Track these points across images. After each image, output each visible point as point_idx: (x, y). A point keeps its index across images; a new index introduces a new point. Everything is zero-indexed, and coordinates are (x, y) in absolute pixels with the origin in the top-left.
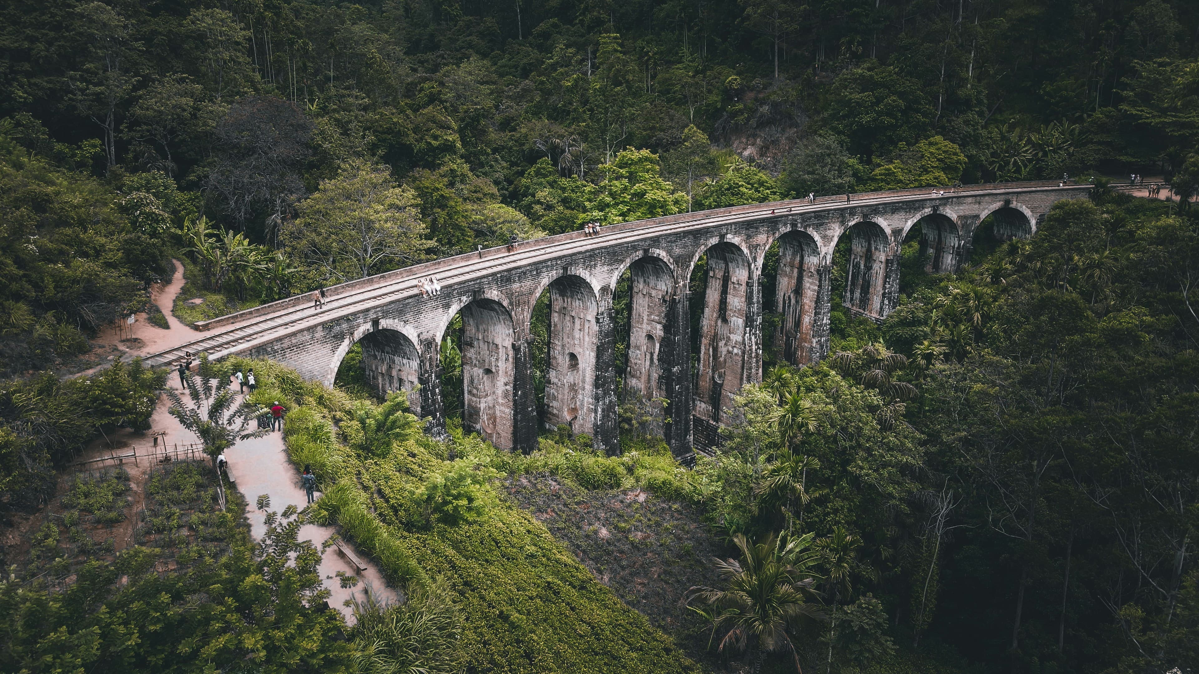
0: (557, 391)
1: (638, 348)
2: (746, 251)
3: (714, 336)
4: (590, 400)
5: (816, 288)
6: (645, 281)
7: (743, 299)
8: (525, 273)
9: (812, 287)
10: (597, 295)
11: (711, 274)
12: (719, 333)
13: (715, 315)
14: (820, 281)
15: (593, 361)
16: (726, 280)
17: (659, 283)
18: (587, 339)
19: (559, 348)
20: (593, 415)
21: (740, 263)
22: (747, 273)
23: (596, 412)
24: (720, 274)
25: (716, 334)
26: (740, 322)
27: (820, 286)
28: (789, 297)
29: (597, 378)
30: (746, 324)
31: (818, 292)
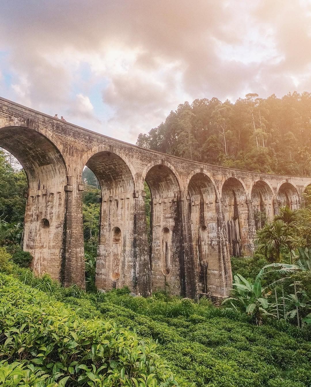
0: (105, 261)
1: (158, 239)
2: (213, 182)
3: (199, 239)
4: (130, 259)
5: (247, 211)
6: (160, 196)
7: (214, 211)
8: (79, 134)
9: (244, 212)
10: (134, 177)
11: (193, 204)
12: (201, 237)
13: (198, 226)
14: (248, 207)
15: (131, 226)
16: (202, 204)
17: (170, 193)
18: (127, 212)
19: (107, 227)
20: (133, 270)
21: (210, 191)
22: (215, 196)
23: (134, 266)
24: (198, 202)
25: (199, 237)
26: (214, 225)
27: (248, 210)
28: (231, 222)
29: (135, 240)
30: (218, 224)
31: (248, 214)
